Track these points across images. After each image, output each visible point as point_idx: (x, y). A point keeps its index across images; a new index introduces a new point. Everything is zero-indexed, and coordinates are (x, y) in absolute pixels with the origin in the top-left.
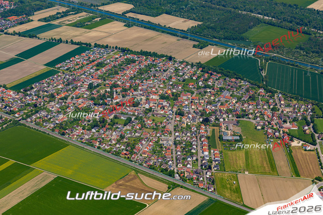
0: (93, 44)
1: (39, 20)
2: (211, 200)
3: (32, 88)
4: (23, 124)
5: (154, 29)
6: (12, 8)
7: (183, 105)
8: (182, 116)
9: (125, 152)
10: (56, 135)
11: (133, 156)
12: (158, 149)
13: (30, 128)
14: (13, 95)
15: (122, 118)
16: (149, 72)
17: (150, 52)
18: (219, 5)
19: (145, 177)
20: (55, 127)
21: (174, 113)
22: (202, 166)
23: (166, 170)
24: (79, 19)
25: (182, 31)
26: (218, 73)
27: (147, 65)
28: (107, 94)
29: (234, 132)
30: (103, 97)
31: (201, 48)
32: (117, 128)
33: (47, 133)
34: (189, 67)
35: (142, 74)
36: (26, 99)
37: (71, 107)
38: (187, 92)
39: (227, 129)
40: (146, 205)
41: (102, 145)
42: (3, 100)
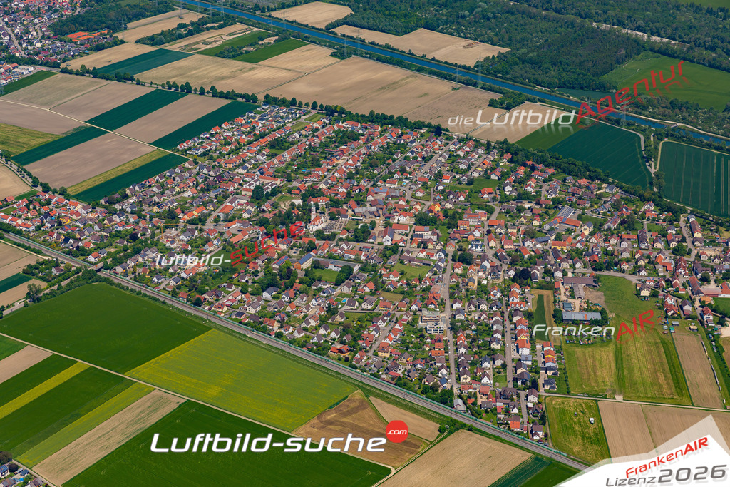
0: (261, 97)
1: (138, 42)
2: (538, 460)
3: (126, 197)
4: (105, 280)
5: (399, 64)
6: (77, 13)
7: (470, 238)
8: (469, 264)
9: (339, 346)
10: (181, 304)
11: (358, 356)
12: (415, 341)
13: (123, 288)
14: (83, 213)
15: (331, 267)
16: (390, 161)
17: (392, 117)
18: (547, 9)
19: (385, 404)
20: (178, 288)
21: (450, 257)
22: (515, 380)
23: (434, 388)
24: (228, 38)
25: (464, 67)
26: (548, 165)
27: (385, 146)
28: (296, 211)
29: (587, 302)
30: (286, 218)
31: (508, 108)
32: (320, 290)
33: (162, 299)
34: (480, 151)
35: (373, 166)
36: (111, 221)
37: (215, 242)
38: (479, 209)
39: (572, 296)
40: (389, 471)
41: (287, 330)
42: (60, 224)
